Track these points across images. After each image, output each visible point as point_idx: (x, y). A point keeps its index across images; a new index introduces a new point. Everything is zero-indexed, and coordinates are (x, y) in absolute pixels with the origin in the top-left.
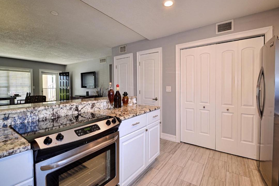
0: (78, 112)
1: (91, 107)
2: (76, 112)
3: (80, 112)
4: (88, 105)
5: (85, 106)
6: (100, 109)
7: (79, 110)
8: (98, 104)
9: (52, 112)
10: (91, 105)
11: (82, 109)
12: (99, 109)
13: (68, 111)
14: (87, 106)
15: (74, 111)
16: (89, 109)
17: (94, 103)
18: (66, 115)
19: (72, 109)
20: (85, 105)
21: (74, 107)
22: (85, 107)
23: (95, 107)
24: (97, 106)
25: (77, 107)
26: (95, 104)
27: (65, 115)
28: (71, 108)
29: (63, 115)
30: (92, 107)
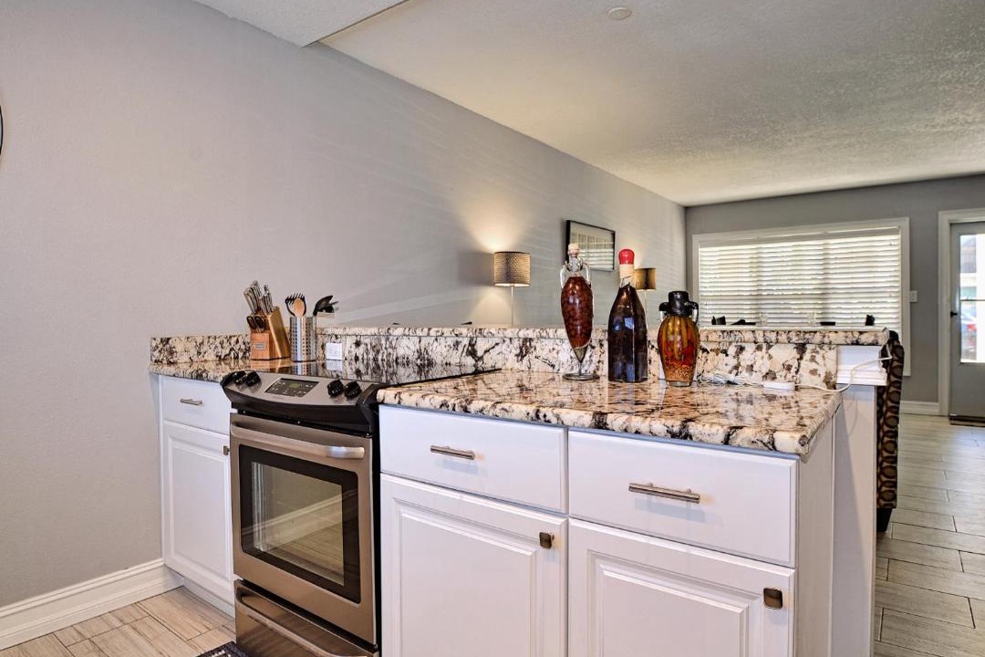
0: (476, 361)
1: (518, 351)
2: (470, 361)
3: (480, 363)
4: (508, 341)
5: (497, 344)
6: (553, 366)
7: (480, 354)
8: (549, 344)
9: (418, 347)
10: (517, 343)
11: (487, 354)
12: (551, 369)
13: (451, 352)
14: (504, 346)
15: (464, 354)
16: (512, 358)
17: (531, 340)
18: (446, 364)
19: (460, 348)
20: (498, 341)
21: (466, 342)
22: (498, 349)
23: (531, 356)
24: (543, 354)
25: (473, 342)
26: (533, 344)
27: (444, 362)
28: (457, 342)
29: (438, 359)
30: (521, 351)
